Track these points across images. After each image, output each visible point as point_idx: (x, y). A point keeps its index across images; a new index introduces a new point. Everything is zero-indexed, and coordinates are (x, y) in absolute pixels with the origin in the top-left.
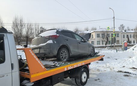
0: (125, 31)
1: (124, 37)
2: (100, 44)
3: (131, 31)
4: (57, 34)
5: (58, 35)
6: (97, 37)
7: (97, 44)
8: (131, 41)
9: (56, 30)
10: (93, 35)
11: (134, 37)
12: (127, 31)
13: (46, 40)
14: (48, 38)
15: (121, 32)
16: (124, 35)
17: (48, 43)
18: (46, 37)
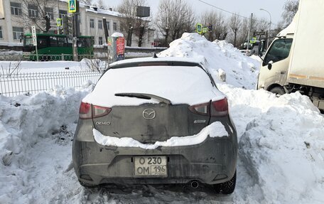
0: (96, 9)
6: (12, 13)
7: (15, 38)
11: (115, 29)
12: (98, 11)
13: (195, 122)
14: (206, 115)
15: (87, 10)
16: (93, 20)
17: (211, 136)
18: (194, 106)
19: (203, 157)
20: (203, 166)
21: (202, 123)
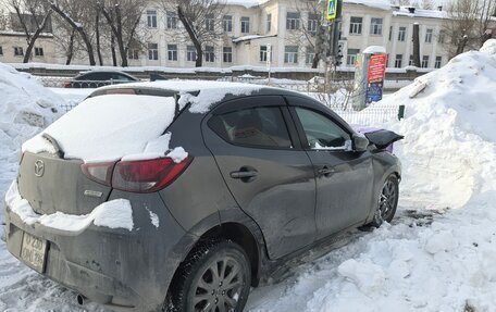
0: (412, 10)
1: (402, 38)
2: (296, 61)
3: (437, 14)
4: (172, 145)
5: (179, 154)
6: (288, 27)
7: (286, 61)
8: (426, 58)
9: (171, 100)
10: (270, 16)
11: (441, 40)
12: (416, 13)
13: (86, 193)
14: (104, 184)
15: (395, 13)
16: (404, 29)
17: (95, 223)
18: (88, 166)
19: (81, 257)
20: (82, 272)
21: (95, 197)
